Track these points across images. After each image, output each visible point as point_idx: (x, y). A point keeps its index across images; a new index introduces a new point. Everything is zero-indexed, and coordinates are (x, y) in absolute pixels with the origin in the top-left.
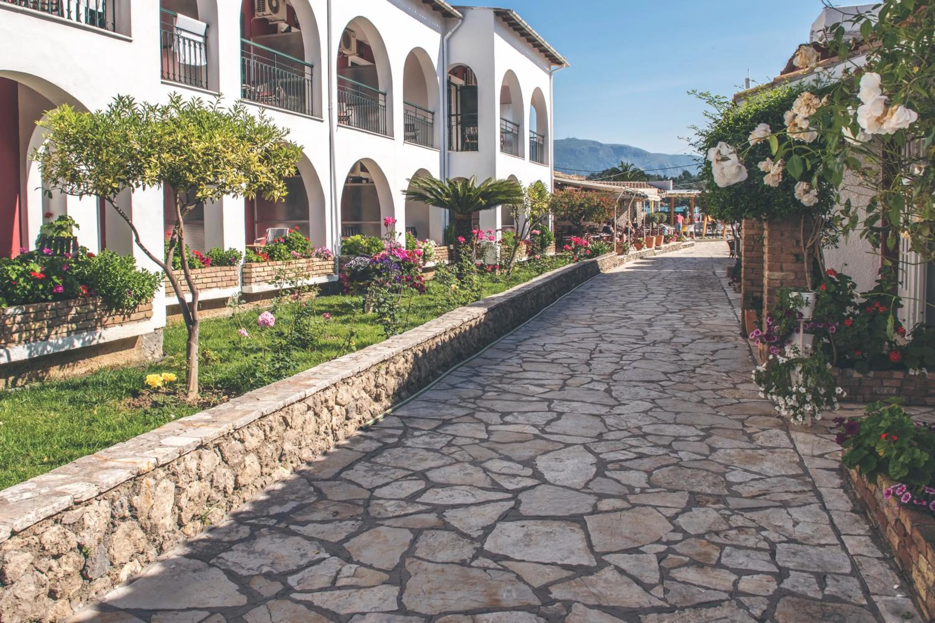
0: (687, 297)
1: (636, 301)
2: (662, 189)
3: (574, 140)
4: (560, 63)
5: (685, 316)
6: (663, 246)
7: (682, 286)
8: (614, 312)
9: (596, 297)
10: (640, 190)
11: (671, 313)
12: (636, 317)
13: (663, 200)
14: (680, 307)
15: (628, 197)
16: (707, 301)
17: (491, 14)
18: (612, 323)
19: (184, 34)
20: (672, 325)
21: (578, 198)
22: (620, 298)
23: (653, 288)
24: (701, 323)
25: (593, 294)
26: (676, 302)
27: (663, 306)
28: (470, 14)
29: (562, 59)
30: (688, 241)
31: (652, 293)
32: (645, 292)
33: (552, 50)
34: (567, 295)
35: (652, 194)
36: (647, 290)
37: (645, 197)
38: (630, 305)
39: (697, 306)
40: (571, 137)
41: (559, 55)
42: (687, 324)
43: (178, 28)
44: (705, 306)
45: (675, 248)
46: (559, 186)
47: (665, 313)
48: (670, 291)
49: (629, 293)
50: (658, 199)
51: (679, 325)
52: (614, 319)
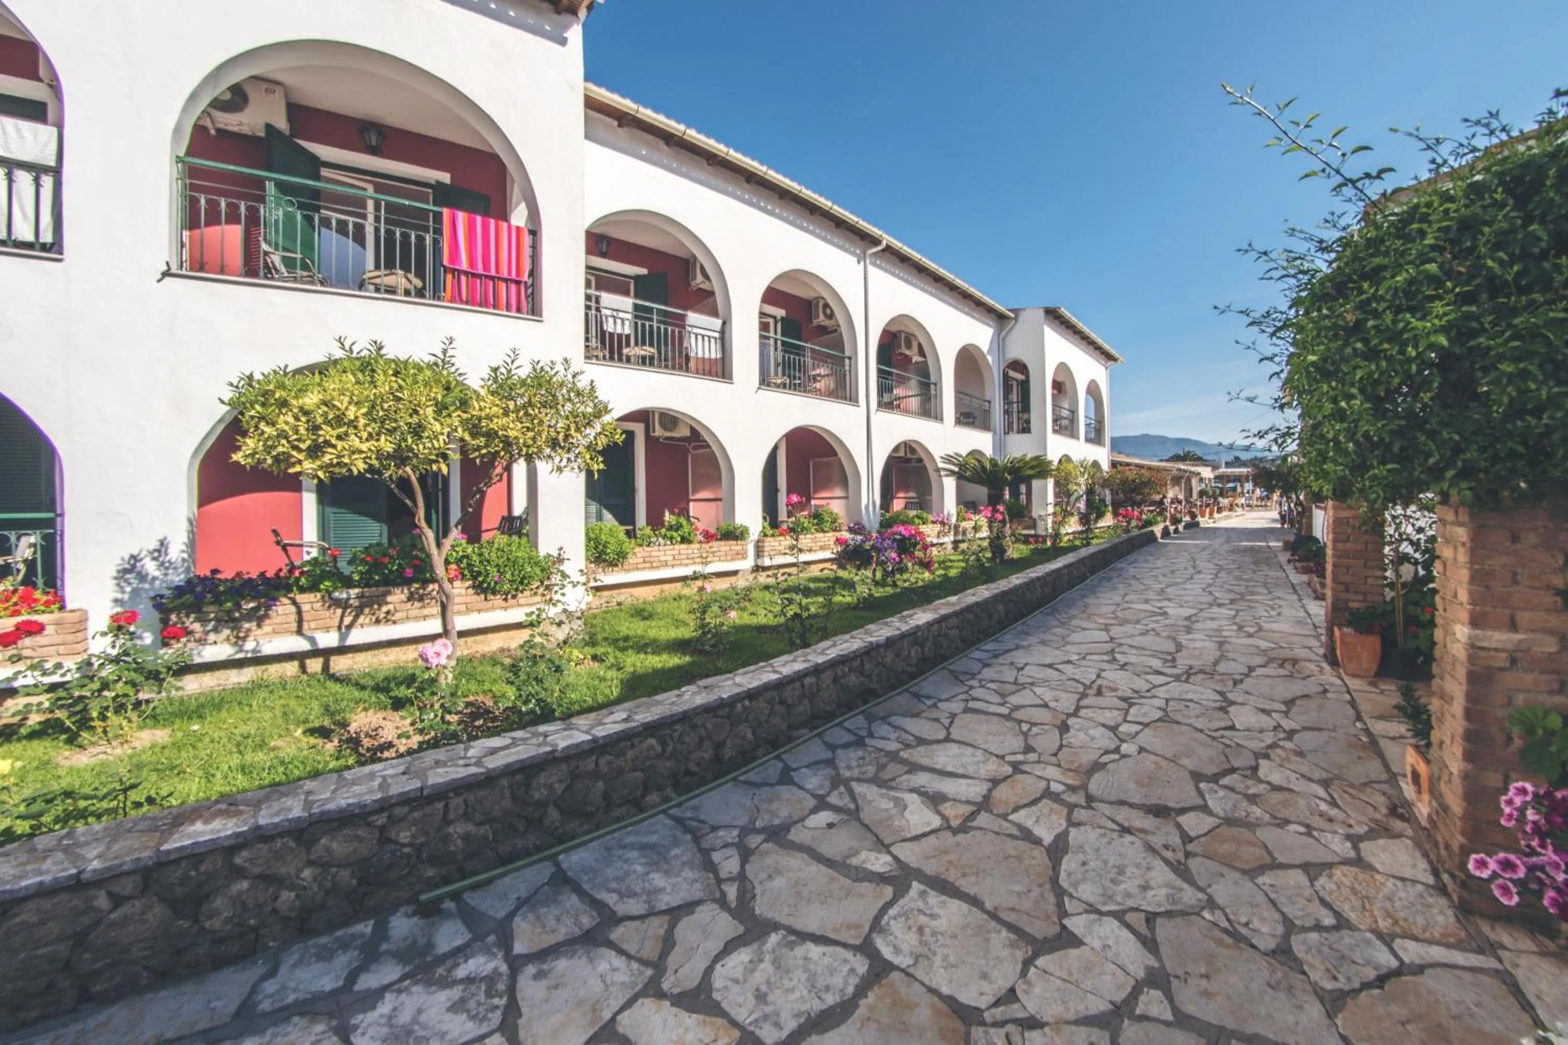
0: (1239, 578)
1: (1177, 584)
2: (1215, 467)
3: (1146, 435)
4: (1115, 360)
5: (1237, 611)
6: (1216, 515)
7: (1234, 561)
8: (1146, 601)
9: (1134, 577)
10: (1193, 469)
11: (1219, 605)
12: (1173, 611)
13: (1216, 477)
14: (1232, 596)
15: (1181, 474)
16: (1265, 585)
17: (1041, 313)
18: (1138, 622)
19: (695, 330)
20: (1219, 630)
21: (1131, 475)
22: (1161, 578)
23: (1202, 564)
24: (1260, 629)
25: (1132, 571)
26: (1226, 587)
27: (1210, 593)
28: (1023, 316)
29: (1117, 355)
30: (1239, 511)
31: (1199, 572)
32: (1191, 571)
33: (1106, 346)
34: (1101, 574)
35: (1207, 473)
36: (1194, 567)
37: (1199, 474)
38: (1169, 590)
39: (1253, 594)
40: (1144, 433)
41: (1113, 352)
42: (1241, 628)
43: (690, 326)
44: (1262, 596)
45: (1227, 517)
46: (1114, 465)
47: (1211, 605)
48: (1220, 568)
49: (1173, 572)
50: (1212, 476)
51: (1229, 632)
52: (1143, 615)
